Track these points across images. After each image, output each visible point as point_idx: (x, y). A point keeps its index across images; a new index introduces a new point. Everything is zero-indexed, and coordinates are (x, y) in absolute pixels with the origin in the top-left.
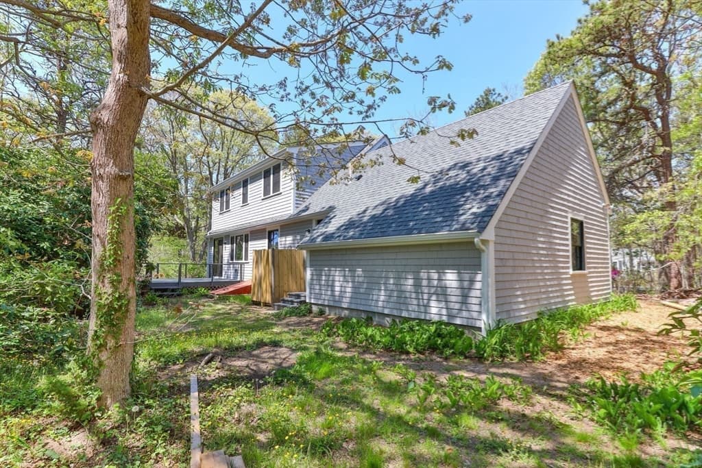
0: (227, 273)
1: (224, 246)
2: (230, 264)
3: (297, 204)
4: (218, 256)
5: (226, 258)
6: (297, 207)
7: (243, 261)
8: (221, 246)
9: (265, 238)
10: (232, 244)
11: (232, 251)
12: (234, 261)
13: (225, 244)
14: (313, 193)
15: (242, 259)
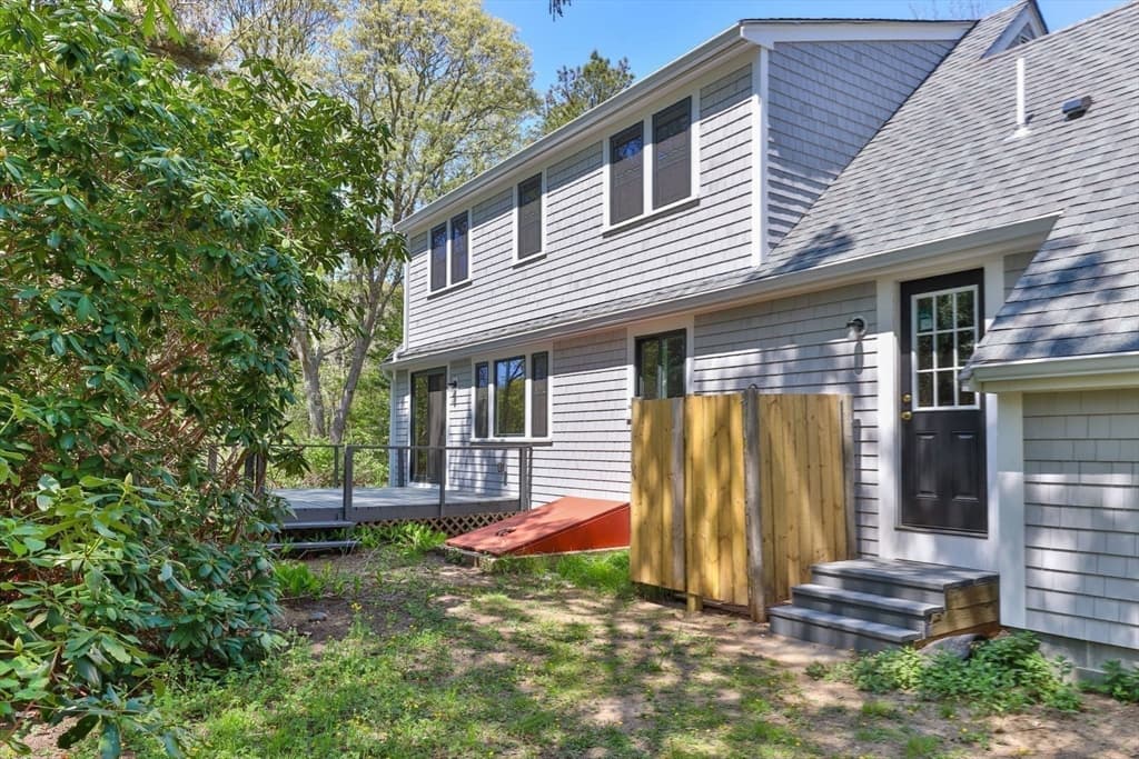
0: (463, 477)
1: (449, 393)
2: (474, 446)
3: (773, 233)
4: (427, 423)
5: (456, 430)
6: (774, 246)
7: (528, 437)
8: (436, 395)
9: (623, 362)
10: (480, 383)
11: (481, 405)
12: (491, 438)
13: (454, 385)
14: (816, 197)
15: (520, 431)
